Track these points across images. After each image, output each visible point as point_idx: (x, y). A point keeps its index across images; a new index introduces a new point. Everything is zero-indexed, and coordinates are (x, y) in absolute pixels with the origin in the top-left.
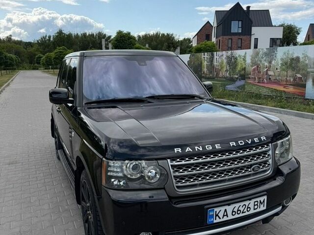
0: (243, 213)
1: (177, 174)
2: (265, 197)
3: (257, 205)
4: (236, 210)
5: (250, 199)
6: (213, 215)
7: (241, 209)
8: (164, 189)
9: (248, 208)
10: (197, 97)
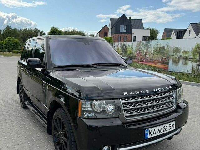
0: (163, 131)
1: (126, 108)
2: (174, 122)
3: (170, 126)
4: (160, 130)
5: (167, 123)
6: (148, 133)
7: (163, 129)
8: (118, 117)
9: (166, 128)
10: (121, 65)
